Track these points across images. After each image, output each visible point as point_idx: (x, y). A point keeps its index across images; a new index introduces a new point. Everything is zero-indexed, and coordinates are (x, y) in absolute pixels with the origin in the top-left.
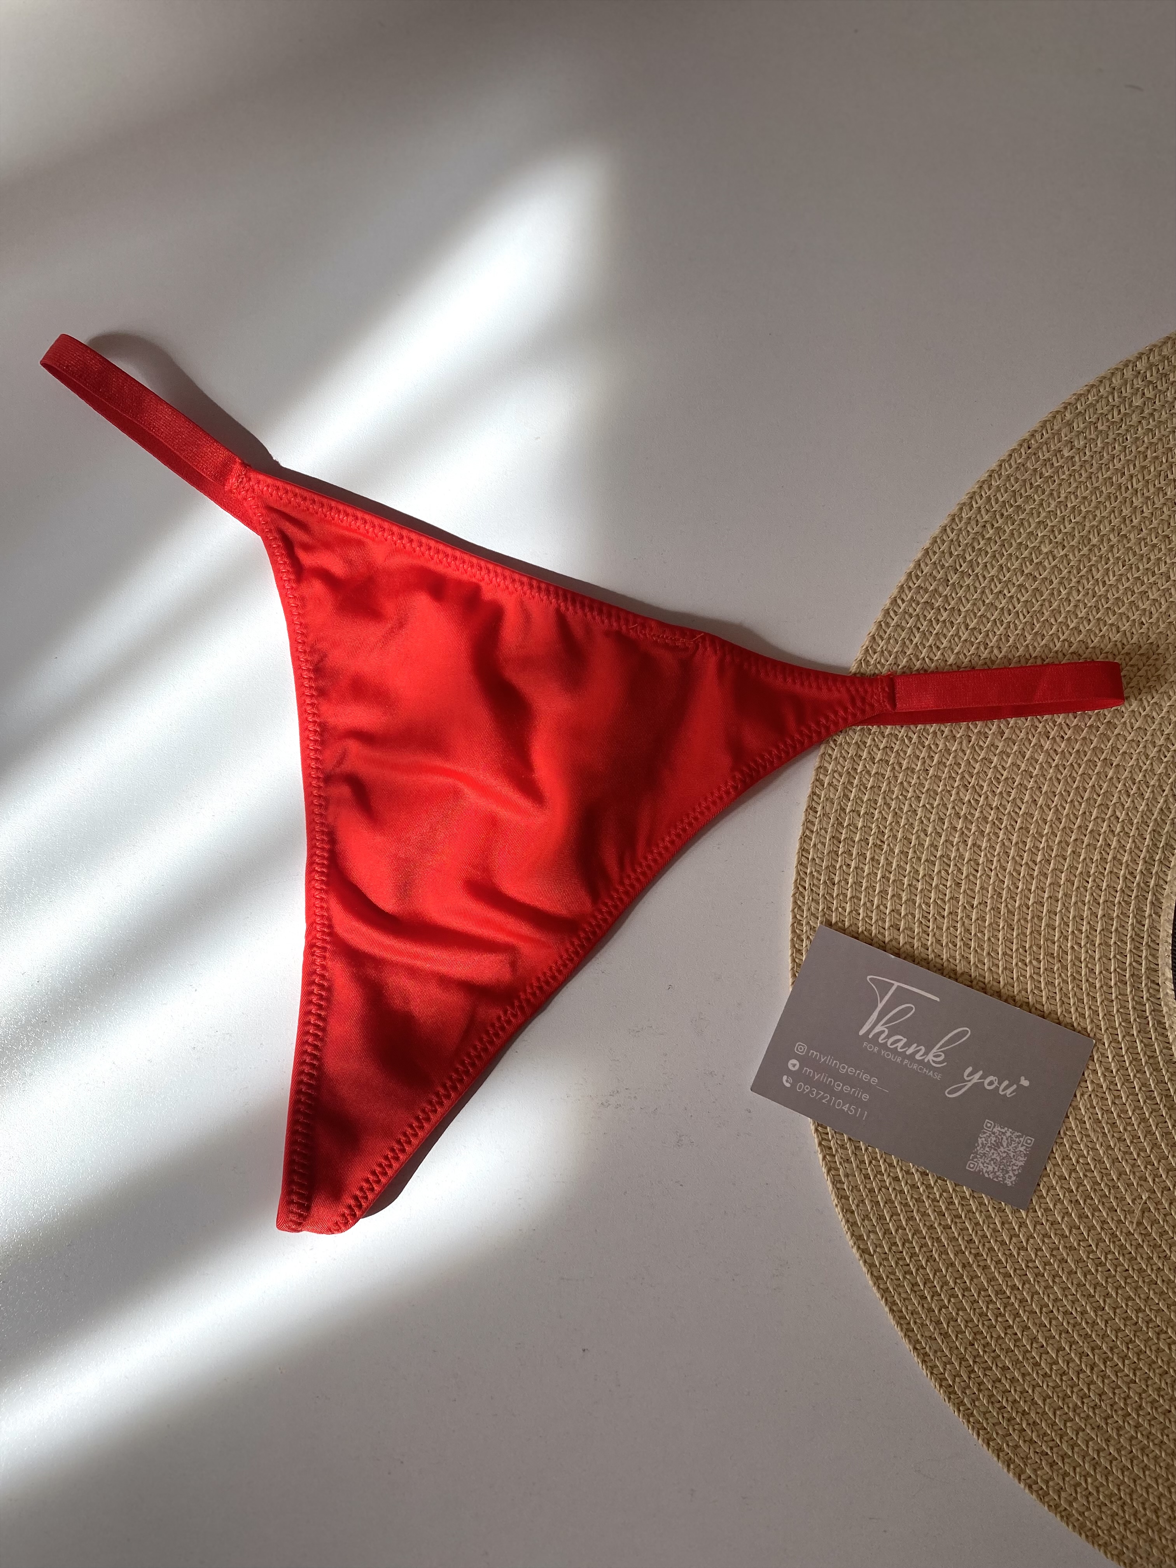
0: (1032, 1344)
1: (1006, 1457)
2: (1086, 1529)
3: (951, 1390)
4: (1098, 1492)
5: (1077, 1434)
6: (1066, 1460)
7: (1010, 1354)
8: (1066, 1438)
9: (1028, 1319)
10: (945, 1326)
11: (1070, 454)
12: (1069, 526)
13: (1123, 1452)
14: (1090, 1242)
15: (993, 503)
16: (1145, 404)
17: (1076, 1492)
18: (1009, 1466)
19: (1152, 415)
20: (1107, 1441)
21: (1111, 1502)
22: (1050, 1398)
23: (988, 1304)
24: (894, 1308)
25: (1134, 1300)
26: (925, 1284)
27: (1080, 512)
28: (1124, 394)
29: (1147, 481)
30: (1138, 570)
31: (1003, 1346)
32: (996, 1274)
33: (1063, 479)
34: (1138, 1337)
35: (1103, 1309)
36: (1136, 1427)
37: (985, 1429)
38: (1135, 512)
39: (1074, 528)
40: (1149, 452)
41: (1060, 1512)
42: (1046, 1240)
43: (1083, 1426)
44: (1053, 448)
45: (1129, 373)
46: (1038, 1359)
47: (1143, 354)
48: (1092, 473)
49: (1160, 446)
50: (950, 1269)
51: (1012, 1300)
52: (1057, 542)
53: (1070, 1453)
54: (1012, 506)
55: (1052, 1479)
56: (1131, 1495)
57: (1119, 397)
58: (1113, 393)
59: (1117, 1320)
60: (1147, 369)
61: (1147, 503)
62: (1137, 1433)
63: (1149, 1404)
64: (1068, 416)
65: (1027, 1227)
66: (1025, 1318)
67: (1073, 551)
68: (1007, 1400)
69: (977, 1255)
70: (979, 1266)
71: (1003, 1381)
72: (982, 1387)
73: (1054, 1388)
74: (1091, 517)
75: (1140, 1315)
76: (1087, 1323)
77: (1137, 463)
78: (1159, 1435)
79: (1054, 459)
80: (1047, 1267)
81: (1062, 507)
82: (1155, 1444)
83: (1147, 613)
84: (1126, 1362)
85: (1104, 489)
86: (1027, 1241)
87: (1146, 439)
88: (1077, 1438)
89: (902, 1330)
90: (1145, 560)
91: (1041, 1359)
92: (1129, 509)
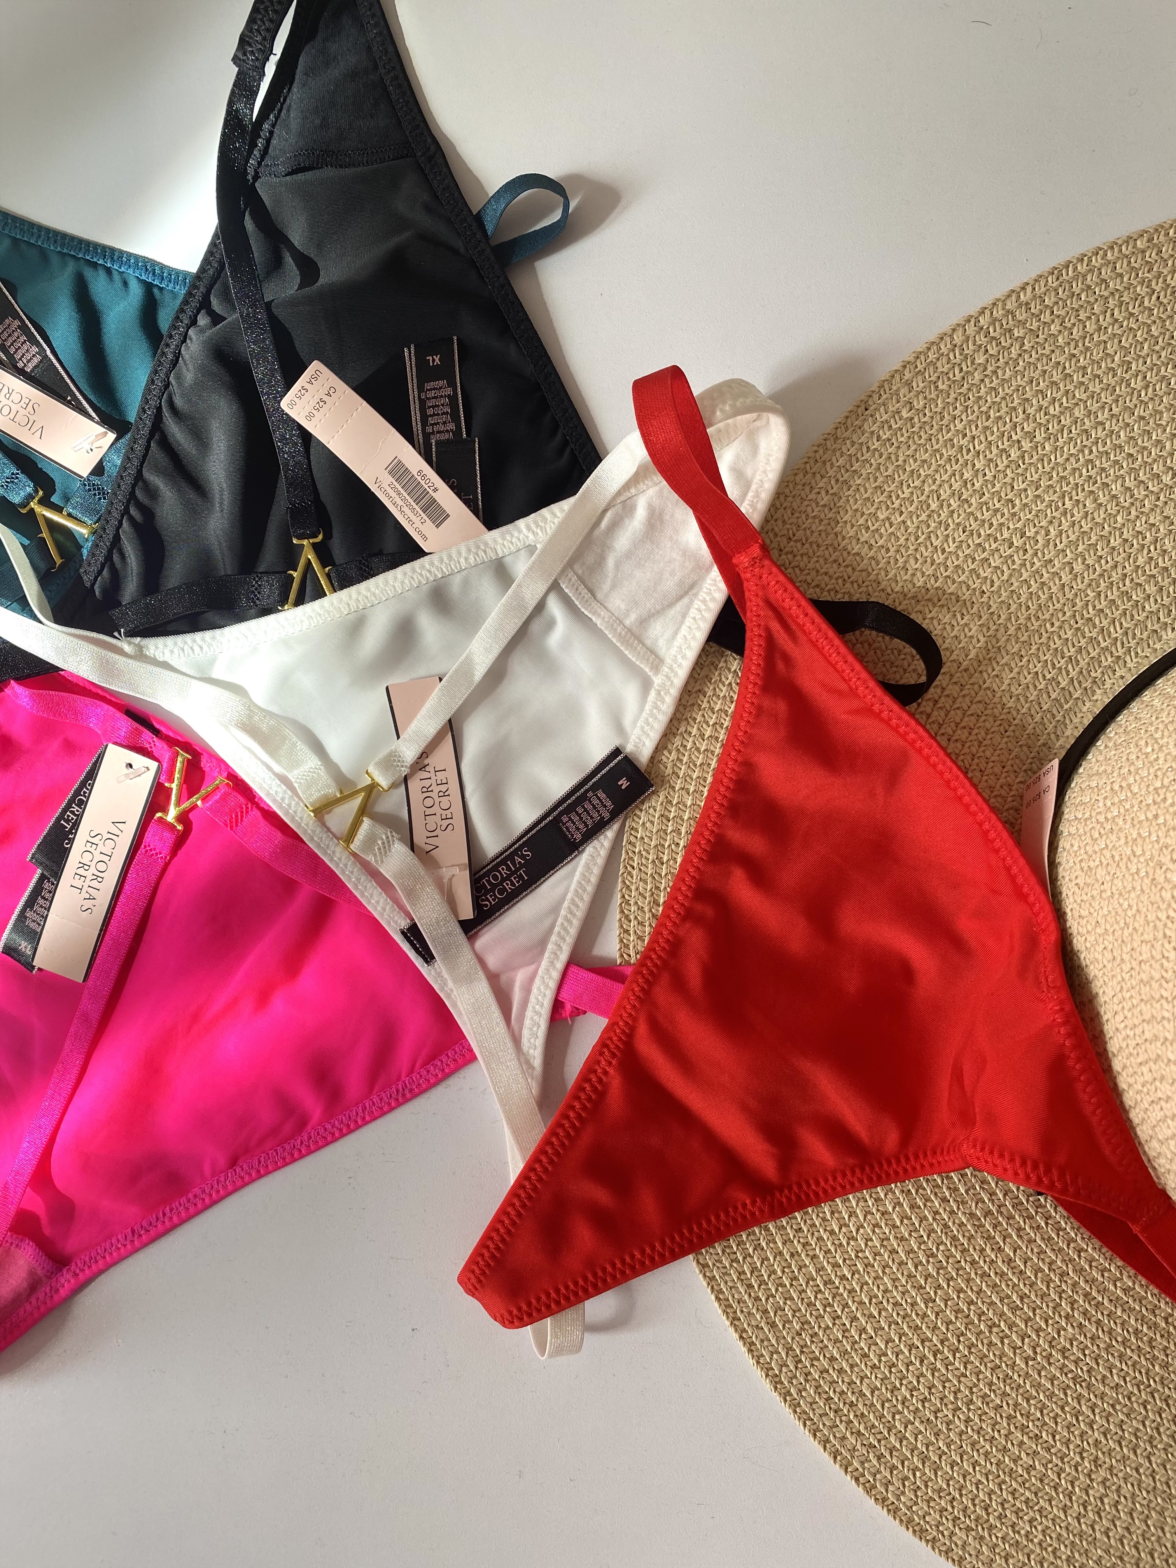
0: (860, 1335)
1: (833, 1449)
2: (914, 1523)
3: (777, 1380)
4: (926, 1486)
5: (906, 1427)
6: (894, 1453)
7: (838, 1345)
8: (894, 1431)
9: (857, 1309)
10: (772, 1315)
11: (909, 415)
12: (907, 491)
13: (952, 1447)
14: (922, 1233)
15: (828, 469)
16: (988, 361)
17: (904, 1486)
18: (835, 1458)
19: (995, 372)
20: (937, 1435)
21: (940, 1497)
22: (878, 1389)
23: (816, 1293)
24: (721, 1296)
25: (966, 1292)
26: (752, 1272)
27: (919, 476)
28: (966, 352)
29: (990, 443)
30: (979, 536)
31: (831, 1337)
32: (825, 1264)
33: (902, 442)
34: (970, 1330)
35: (935, 1301)
36: (966, 1421)
37: (812, 1420)
38: (977, 476)
39: (912, 493)
40: (992, 411)
41: (888, 1506)
42: (877, 1230)
43: (912, 1419)
44: (891, 409)
45: (971, 329)
46: (866, 1351)
47: (986, 308)
48: (932, 435)
49: (1003, 405)
50: (778, 1258)
51: (841, 1290)
52: (894, 509)
53: (898, 1447)
54: (847, 471)
55: (879, 1472)
56: (960, 1490)
57: (961, 354)
58: (953, 350)
59: (948, 1312)
60: (990, 325)
61: (989, 465)
62: (967, 1427)
63: (980, 1399)
64: (908, 376)
65: (857, 1217)
66: (854, 1309)
67: (911, 517)
68: (835, 1391)
69: (805, 1245)
70: (807, 1255)
71: (831, 1371)
72: (809, 1378)
73: (882, 1380)
74: (930, 481)
75: (972, 1307)
76: (917, 1315)
77: (979, 423)
78: (990, 1430)
79: (892, 421)
80: (877, 1258)
81: (900, 472)
82: (985, 1440)
83: (988, 581)
84: (958, 1355)
85: (944, 451)
86: (858, 1230)
87: (988, 398)
88: (906, 1431)
89: (728, 1318)
90: (986, 525)
91: (869, 1350)
92: (971, 472)
